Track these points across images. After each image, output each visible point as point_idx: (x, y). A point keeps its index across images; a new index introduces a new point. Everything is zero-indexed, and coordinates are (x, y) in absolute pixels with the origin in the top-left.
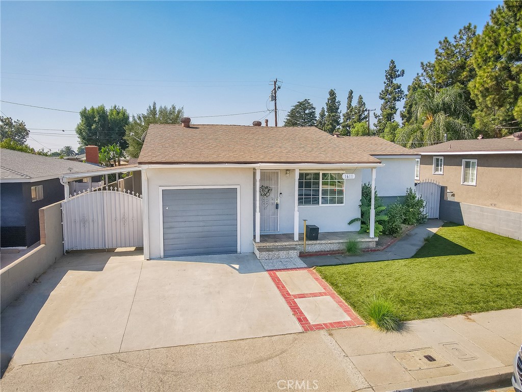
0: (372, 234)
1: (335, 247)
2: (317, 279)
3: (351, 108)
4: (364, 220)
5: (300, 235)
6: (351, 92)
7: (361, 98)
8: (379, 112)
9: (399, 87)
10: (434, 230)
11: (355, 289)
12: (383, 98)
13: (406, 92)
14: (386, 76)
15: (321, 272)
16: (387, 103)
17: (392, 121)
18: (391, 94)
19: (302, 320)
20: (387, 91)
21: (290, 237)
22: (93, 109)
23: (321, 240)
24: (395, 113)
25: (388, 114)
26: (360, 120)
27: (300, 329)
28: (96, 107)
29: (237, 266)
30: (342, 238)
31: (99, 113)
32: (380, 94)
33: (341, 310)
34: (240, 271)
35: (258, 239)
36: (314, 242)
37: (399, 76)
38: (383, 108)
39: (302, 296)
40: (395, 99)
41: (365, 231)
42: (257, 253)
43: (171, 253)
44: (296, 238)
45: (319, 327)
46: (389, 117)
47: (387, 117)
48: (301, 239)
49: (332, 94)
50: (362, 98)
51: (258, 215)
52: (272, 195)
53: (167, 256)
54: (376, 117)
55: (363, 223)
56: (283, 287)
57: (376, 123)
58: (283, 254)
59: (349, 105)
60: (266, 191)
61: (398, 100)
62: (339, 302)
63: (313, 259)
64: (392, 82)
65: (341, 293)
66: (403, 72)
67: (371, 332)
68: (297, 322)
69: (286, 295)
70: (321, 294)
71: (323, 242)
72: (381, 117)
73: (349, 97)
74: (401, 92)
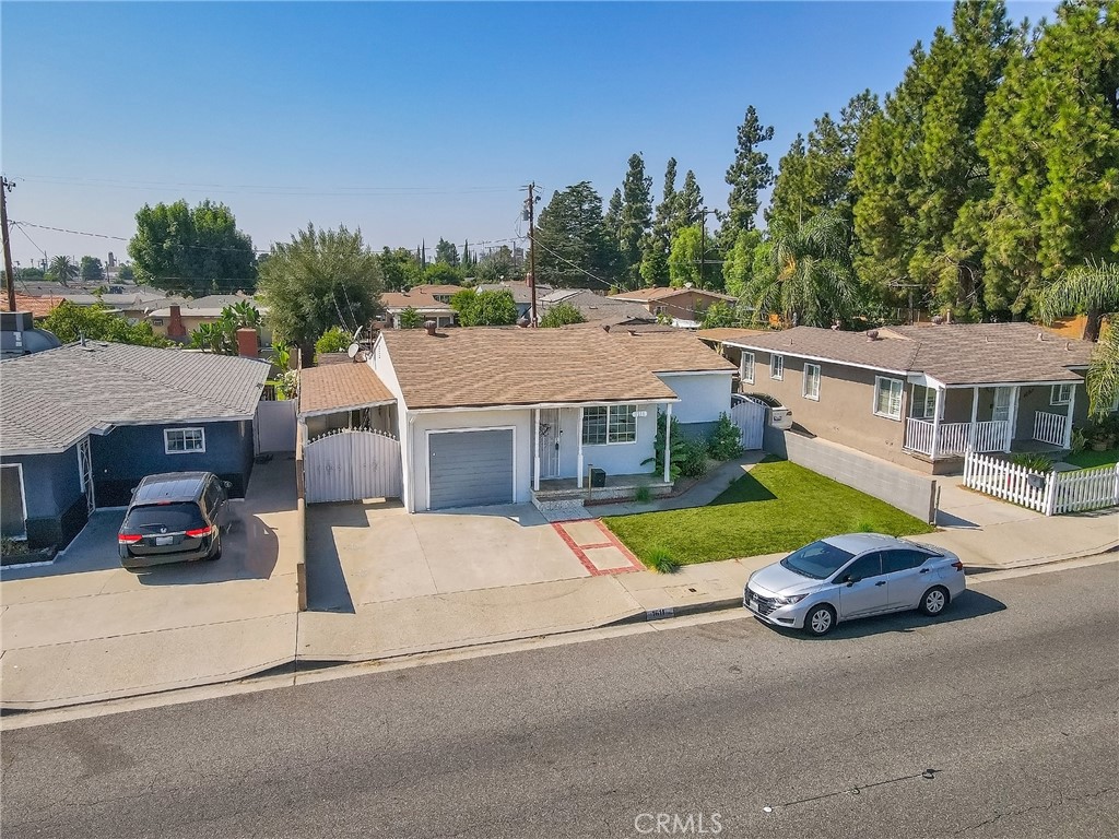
0: (667, 477)
1: (623, 494)
2: (603, 531)
3: (672, 196)
4: (659, 460)
5: (585, 478)
6: (673, 164)
7: (691, 176)
8: (725, 209)
9: (763, 161)
10: (748, 468)
11: (641, 539)
12: (732, 182)
13: (776, 172)
14: (740, 138)
15: (607, 523)
16: (739, 190)
17: (749, 226)
18: (747, 174)
19: (589, 567)
20: (740, 167)
21: (572, 482)
22: (163, 208)
23: (608, 486)
24: (755, 212)
25: (741, 214)
26: (688, 221)
27: (589, 575)
28: (169, 204)
29: (517, 519)
30: (631, 483)
31: (176, 219)
32: (728, 172)
33: (626, 558)
34: (522, 523)
35: (537, 487)
36: (601, 489)
37: (764, 138)
38: (734, 200)
39: (589, 547)
40: (755, 185)
41: (659, 474)
42: (537, 503)
43: (440, 505)
44: (580, 484)
45: (605, 572)
46: (744, 219)
47: (740, 220)
48: (585, 485)
49: (636, 163)
50: (693, 177)
51: (537, 460)
52: (551, 432)
53: (434, 508)
54: (719, 219)
55: (658, 464)
56: (570, 539)
57: (720, 230)
58: (565, 503)
59: (669, 191)
60: (545, 428)
61: (761, 186)
62: (624, 552)
63: (598, 509)
64: (750, 151)
65: (627, 544)
66: (771, 129)
67: (652, 573)
68: (585, 569)
69: (573, 546)
70: (607, 545)
71: (611, 488)
72: (728, 219)
73: (670, 172)
74: (767, 170)
